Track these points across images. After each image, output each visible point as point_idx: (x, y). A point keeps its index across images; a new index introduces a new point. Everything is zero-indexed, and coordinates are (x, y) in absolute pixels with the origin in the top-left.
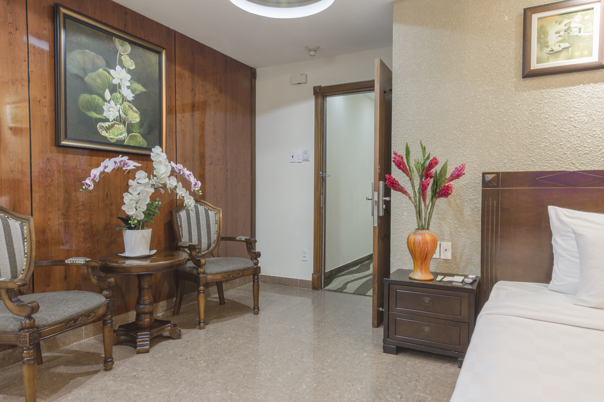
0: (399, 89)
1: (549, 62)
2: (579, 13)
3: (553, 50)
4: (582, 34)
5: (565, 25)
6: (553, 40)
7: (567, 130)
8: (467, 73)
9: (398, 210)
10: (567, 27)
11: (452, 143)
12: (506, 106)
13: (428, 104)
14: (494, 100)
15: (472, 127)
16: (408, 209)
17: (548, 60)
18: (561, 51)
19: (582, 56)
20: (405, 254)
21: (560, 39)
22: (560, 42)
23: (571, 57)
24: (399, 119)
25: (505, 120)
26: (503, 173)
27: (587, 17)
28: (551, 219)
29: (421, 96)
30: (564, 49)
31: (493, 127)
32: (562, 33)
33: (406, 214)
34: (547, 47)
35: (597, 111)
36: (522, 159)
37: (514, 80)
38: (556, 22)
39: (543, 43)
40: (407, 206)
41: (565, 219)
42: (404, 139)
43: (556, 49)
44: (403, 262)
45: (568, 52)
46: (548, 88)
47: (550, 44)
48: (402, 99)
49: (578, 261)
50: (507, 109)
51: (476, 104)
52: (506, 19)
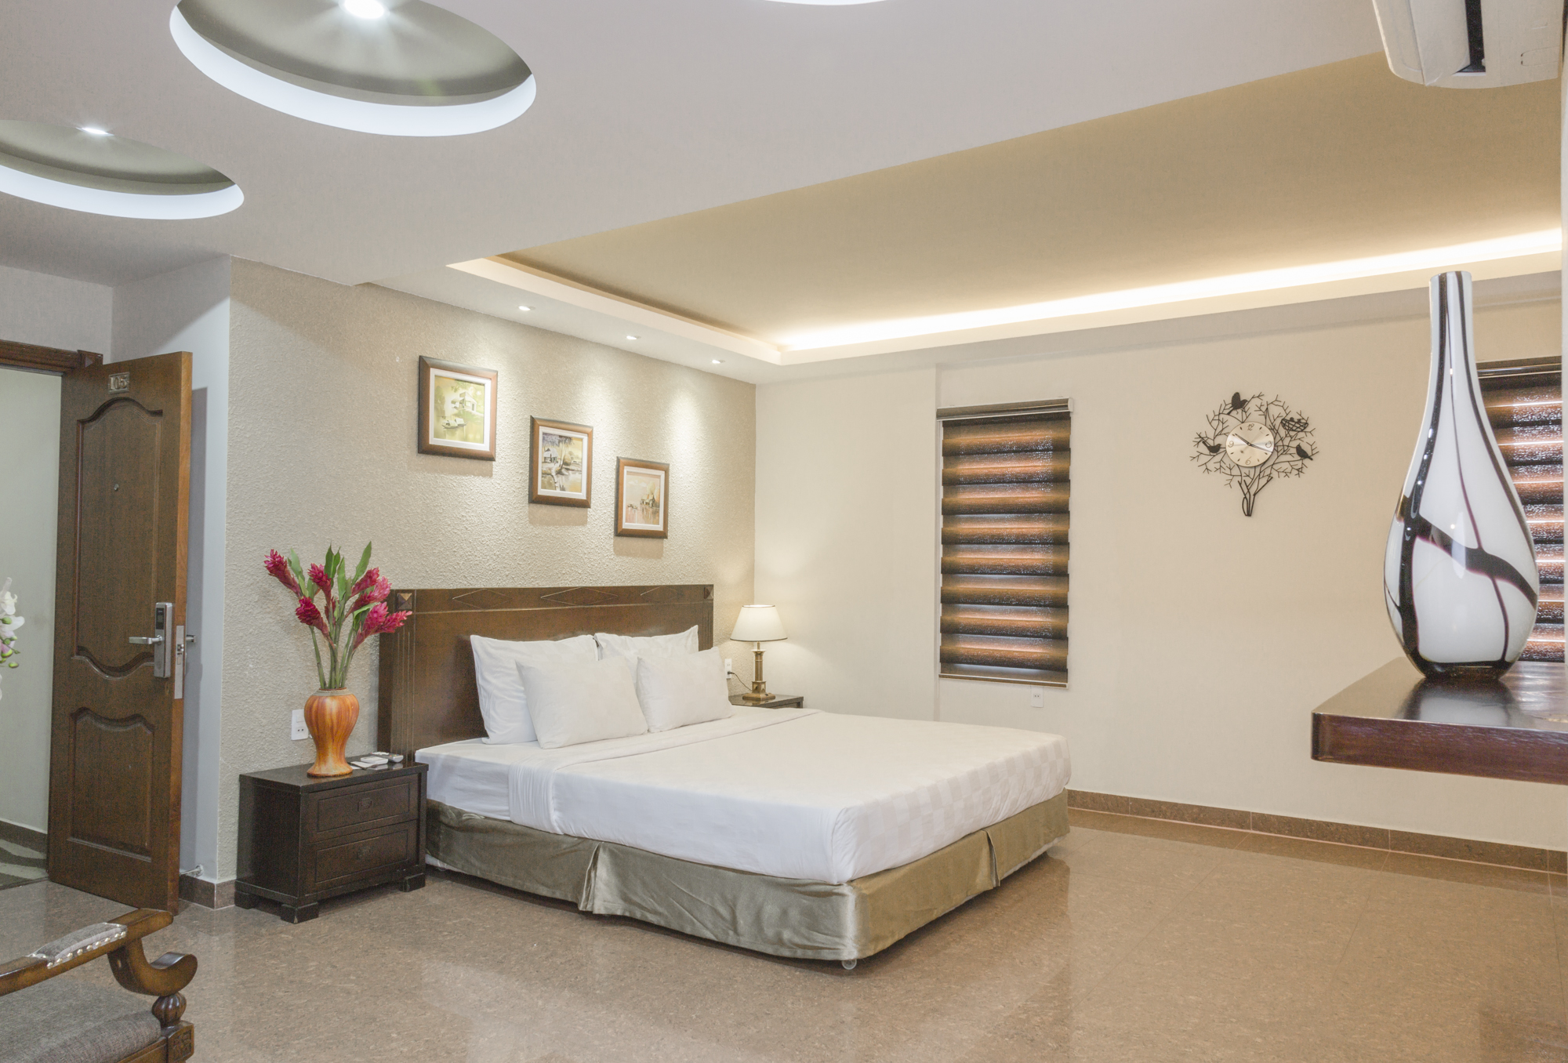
0: (240, 427)
1: (445, 438)
2: (472, 385)
3: (448, 424)
4: (474, 412)
5: (461, 395)
6: (449, 409)
7: (459, 533)
8: (349, 426)
9: (237, 661)
10: (462, 399)
12: (398, 488)
13: (292, 465)
14: (384, 477)
15: (355, 515)
16: (256, 656)
17: (444, 436)
18: (457, 427)
19: (475, 441)
20: (249, 743)
21: (456, 411)
22: (456, 415)
23: (465, 439)
24: (240, 484)
25: (397, 508)
26: (418, 590)
27: (479, 393)
28: (476, 652)
29: (279, 448)
30: (459, 425)
31: (382, 518)
32: (458, 405)
33: (251, 666)
34: (444, 417)
35: (485, 512)
36: (416, 569)
37: (406, 452)
38: (452, 387)
39: (441, 414)
40: (254, 650)
41: (492, 651)
42: (250, 522)
43: (453, 424)
44: (245, 759)
45: (463, 430)
46: (442, 472)
47: (446, 415)
48: (246, 446)
49: (522, 695)
50: (399, 493)
51: (362, 479)
52: (398, 361)
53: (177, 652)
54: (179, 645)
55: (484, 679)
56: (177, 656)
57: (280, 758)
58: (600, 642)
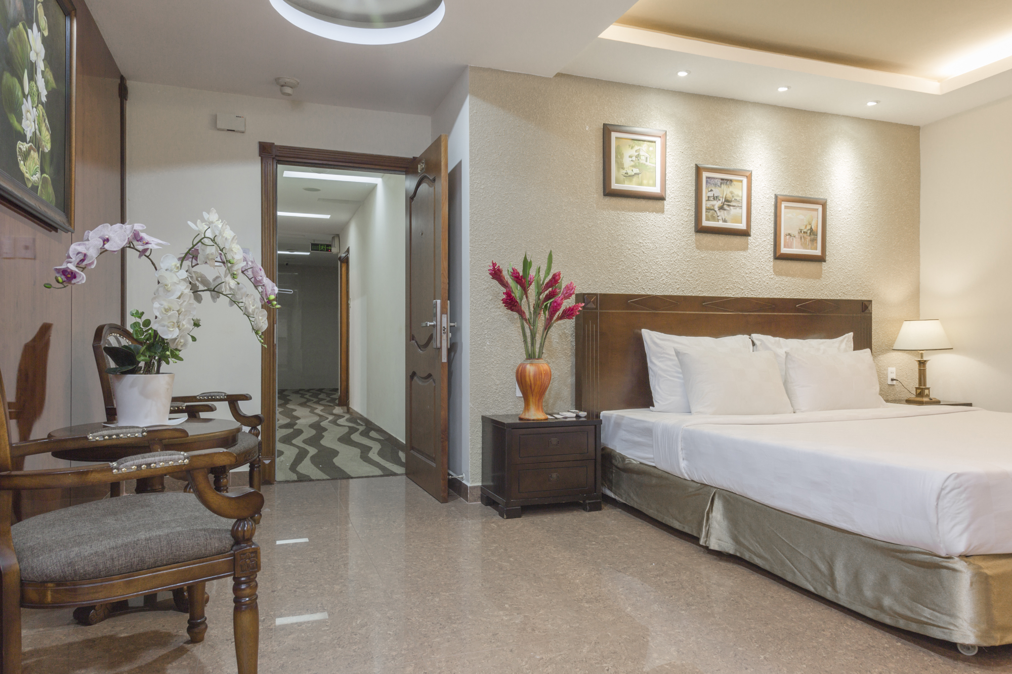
0: (477, 182)
1: (624, 184)
2: (645, 142)
3: (627, 173)
4: (647, 163)
5: (636, 151)
6: (627, 162)
7: (638, 255)
8: (552, 178)
9: (479, 339)
10: (637, 154)
11: (539, 257)
12: (590, 222)
13: (513, 207)
14: (578, 214)
15: (558, 241)
16: (491, 337)
17: (623, 183)
18: (633, 175)
19: (648, 185)
20: (488, 395)
21: (632, 163)
22: (633, 166)
23: (641, 184)
24: (478, 220)
25: (588, 237)
26: (600, 294)
27: (651, 149)
28: (646, 342)
29: (504, 195)
30: (635, 174)
31: (578, 244)
32: (634, 158)
33: (488, 343)
34: (623, 168)
35: (658, 239)
36: (604, 281)
37: (596, 196)
38: (629, 146)
39: (620, 166)
40: (490, 333)
41: (658, 341)
42: (485, 246)
43: (630, 173)
44: (486, 406)
45: (639, 177)
46: (623, 210)
47: (625, 167)
48: (481, 195)
49: (681, 376)
50: (590, 226)
51: (562, 216)
52: (587, 129)
53: (443, 332)
54: (444, 327)
55: (651, 362)
56: (443, 334)
57: (509, 408)
58: (756, 342)
